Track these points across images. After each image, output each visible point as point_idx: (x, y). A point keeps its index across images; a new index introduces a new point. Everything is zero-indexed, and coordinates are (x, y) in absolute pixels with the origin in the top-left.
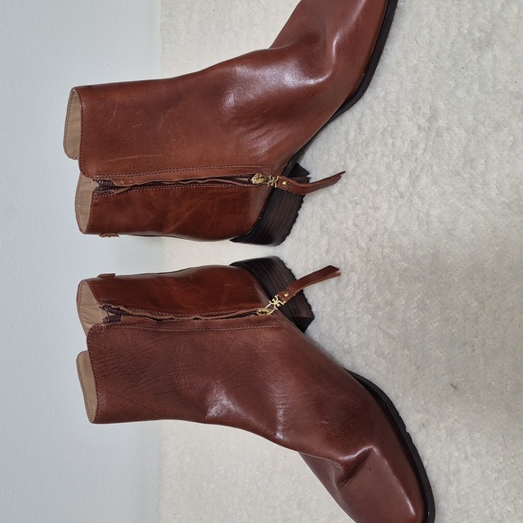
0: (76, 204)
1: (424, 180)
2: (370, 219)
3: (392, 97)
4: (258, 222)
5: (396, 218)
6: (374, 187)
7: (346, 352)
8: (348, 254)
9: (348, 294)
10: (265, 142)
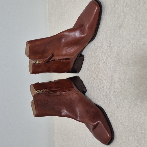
0: (29, 67)
1: (109, 59)
2: (98, 67)
3: (101, 39)
4: (72, 68)
5: (104, 67)
6: (98, 60)
7: (94, 99)
8: (93, 75)
9: (94, 85)
10: (73, 50)
